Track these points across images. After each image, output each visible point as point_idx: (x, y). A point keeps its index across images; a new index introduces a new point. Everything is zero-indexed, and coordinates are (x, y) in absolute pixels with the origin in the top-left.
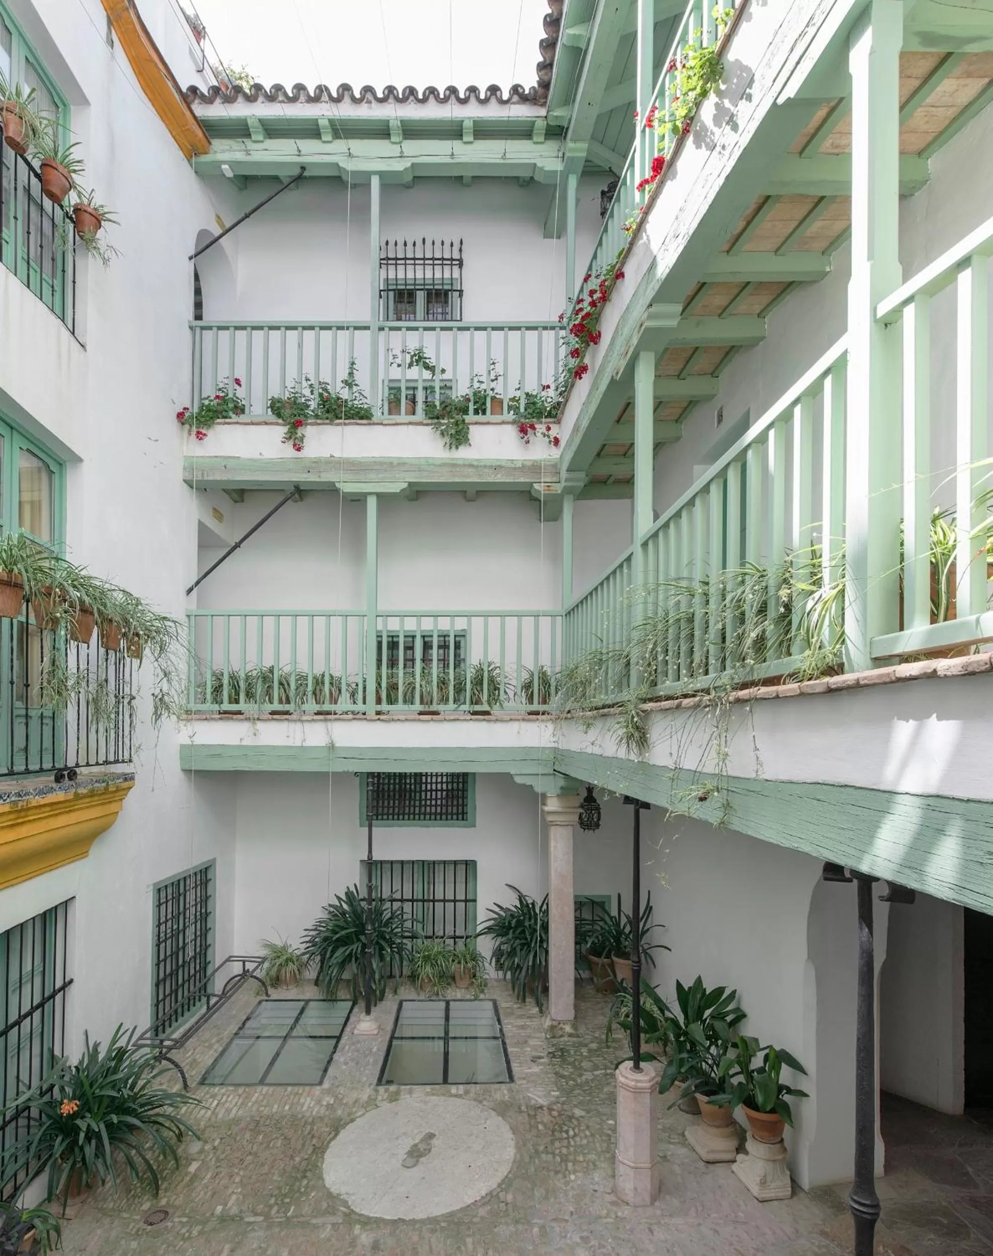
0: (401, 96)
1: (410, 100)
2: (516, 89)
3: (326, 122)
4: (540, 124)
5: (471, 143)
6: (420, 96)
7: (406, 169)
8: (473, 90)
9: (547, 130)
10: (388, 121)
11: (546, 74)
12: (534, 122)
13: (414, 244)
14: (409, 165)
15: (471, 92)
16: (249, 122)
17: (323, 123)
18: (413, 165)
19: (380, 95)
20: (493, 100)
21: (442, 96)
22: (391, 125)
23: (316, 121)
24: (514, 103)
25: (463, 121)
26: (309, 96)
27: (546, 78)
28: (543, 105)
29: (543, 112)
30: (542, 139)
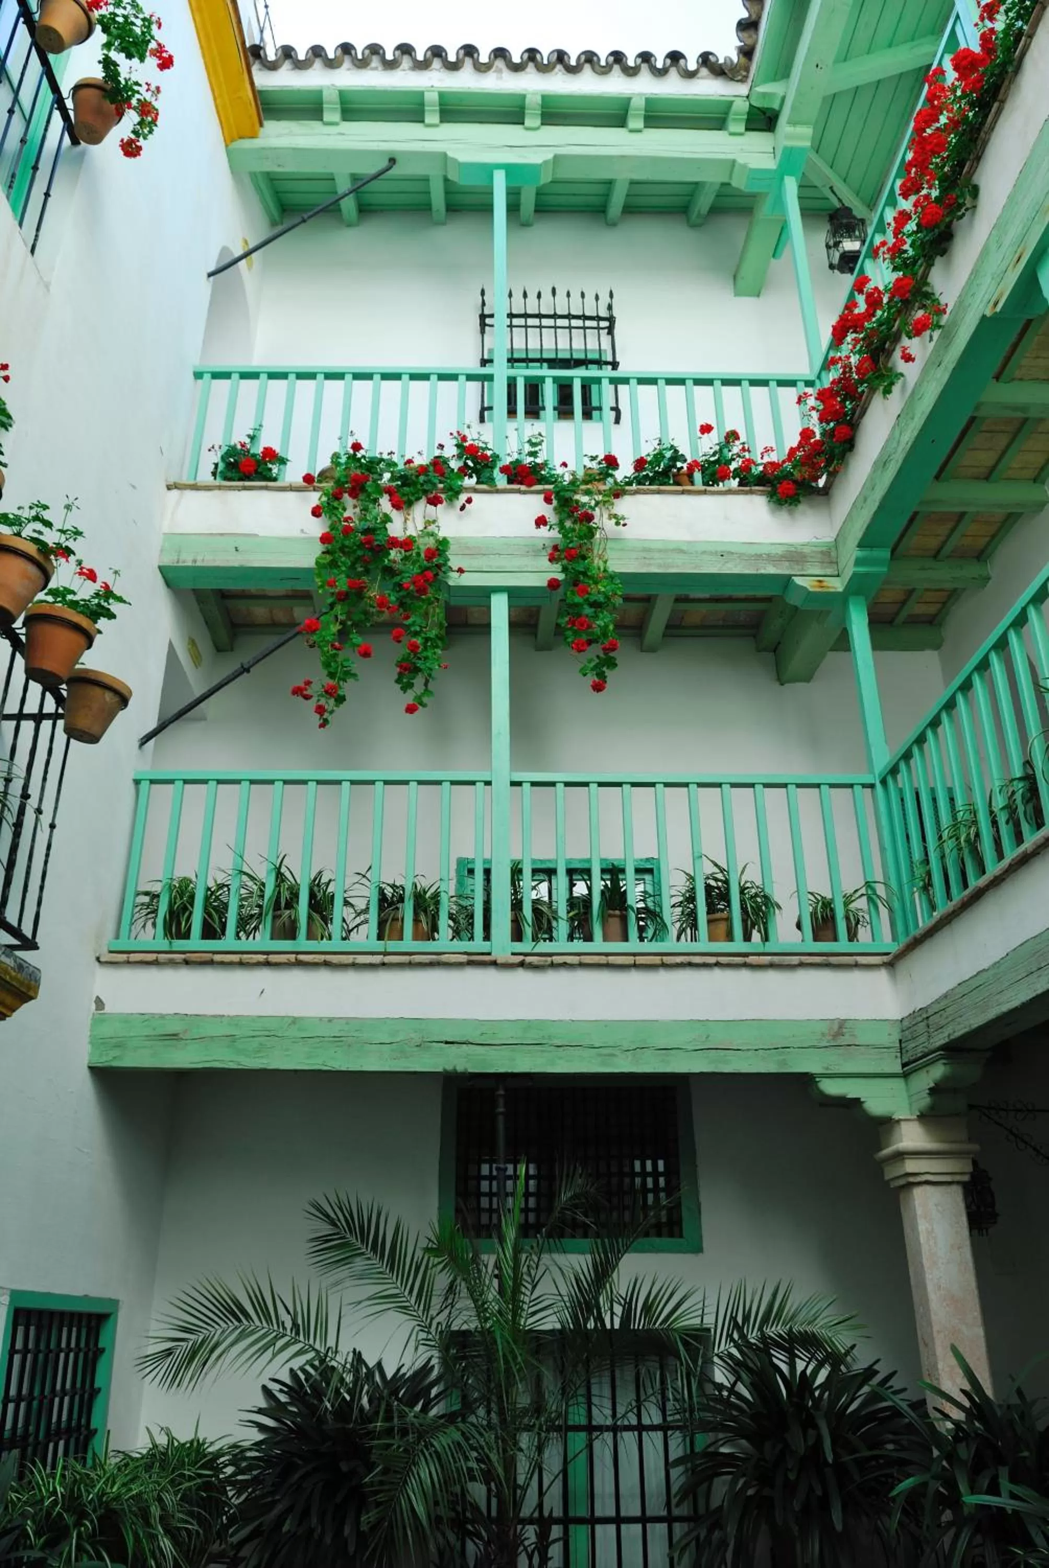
0: (545, 62)
1: (556, 70)
2: (705, 59)
3: (436, 97)
4: (741, 106)
5: (639, 131)
6: (573, 62)
7: (546, 162)
8: (646, 57)
9: (749, 113)
10: (524, 97)
11: (750, 37)
12: (731, 103)
13: (539, 296)
14: (550, 156)
15: (643, 61)
16: (325, 94)
17: (432, 98)
18: (556, 157)
19: (516, 59)
20: (673, 72)
21: (603, 63)
22: (527, 101)
23: (421, 94)
24: (702, 78)
25: (629, 99)
26: (415, 60)
27: (749, 42)
28: (743, 80)
29: (743, 89)
30: (741, 128)
